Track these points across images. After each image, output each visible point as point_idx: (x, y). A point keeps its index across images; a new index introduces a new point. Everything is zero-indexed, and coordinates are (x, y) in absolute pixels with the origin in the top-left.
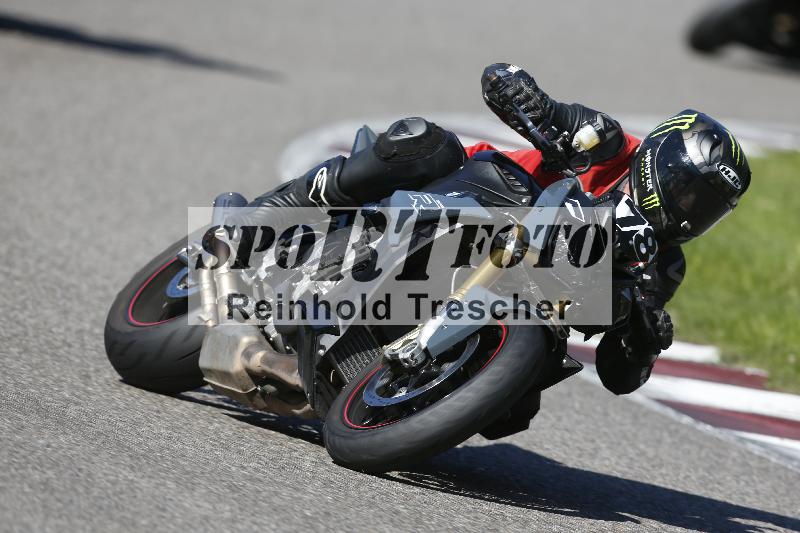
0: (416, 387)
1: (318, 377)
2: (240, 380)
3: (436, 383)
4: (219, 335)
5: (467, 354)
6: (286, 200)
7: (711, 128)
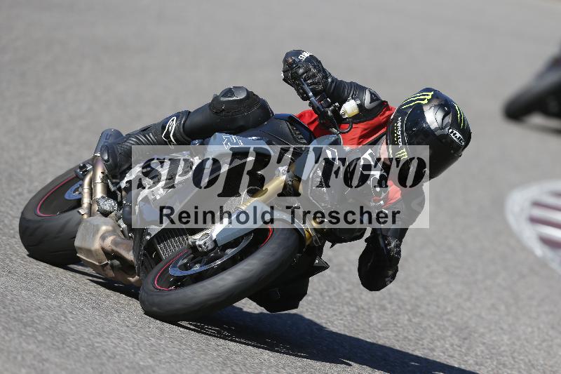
0: (205, 264)
1: (144, 255)
2: (97, 255)
3: (219, 262)
4: (88, 224)
5: (243, 244)
6: (147, 139)
7: (443, 103)
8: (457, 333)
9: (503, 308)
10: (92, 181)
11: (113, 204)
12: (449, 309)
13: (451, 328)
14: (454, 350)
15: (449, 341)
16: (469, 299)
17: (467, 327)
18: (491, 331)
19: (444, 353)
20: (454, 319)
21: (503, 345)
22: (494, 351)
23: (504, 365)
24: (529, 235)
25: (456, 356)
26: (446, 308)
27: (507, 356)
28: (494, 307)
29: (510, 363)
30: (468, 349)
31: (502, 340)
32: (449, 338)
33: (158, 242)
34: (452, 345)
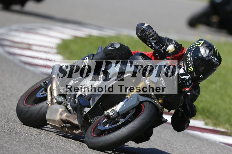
4: (52, 108)
7: (208, 45)
10: (51, 89)
11: (62, 99)
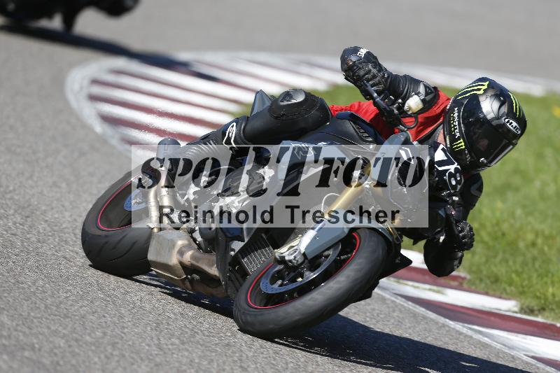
1: (230, 271)
2: (175, 270)
4: (161, 238)
7: (499, 92)
8: (19, 212)
9: (64, 185)
12: (11, 188)
13: (13, 207)
14: (17, 228)
15: (12, 219)
16: (31, 177)
17: (29, 205)
18: (52, 209)
19: (7, 231)
20: (16, 197)
21: (64, 222)
22: (56, 228)
23: (66, 242)
24: (89, 112)
25: (19, 233)
26: (8, 187)
27: (69, 233)
28: (55, 184)
29: (72, 239)
30: (31, 227)
31: (64, 217)
32: (12, 217)
33: (242, 256)
34: (15, 223)
